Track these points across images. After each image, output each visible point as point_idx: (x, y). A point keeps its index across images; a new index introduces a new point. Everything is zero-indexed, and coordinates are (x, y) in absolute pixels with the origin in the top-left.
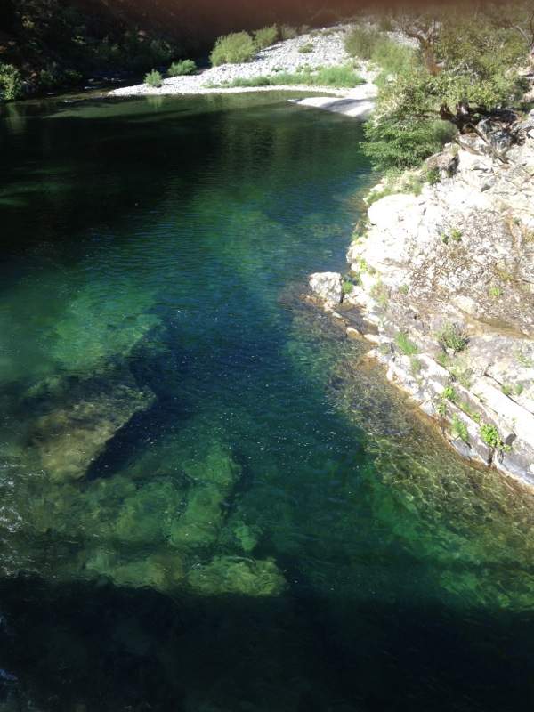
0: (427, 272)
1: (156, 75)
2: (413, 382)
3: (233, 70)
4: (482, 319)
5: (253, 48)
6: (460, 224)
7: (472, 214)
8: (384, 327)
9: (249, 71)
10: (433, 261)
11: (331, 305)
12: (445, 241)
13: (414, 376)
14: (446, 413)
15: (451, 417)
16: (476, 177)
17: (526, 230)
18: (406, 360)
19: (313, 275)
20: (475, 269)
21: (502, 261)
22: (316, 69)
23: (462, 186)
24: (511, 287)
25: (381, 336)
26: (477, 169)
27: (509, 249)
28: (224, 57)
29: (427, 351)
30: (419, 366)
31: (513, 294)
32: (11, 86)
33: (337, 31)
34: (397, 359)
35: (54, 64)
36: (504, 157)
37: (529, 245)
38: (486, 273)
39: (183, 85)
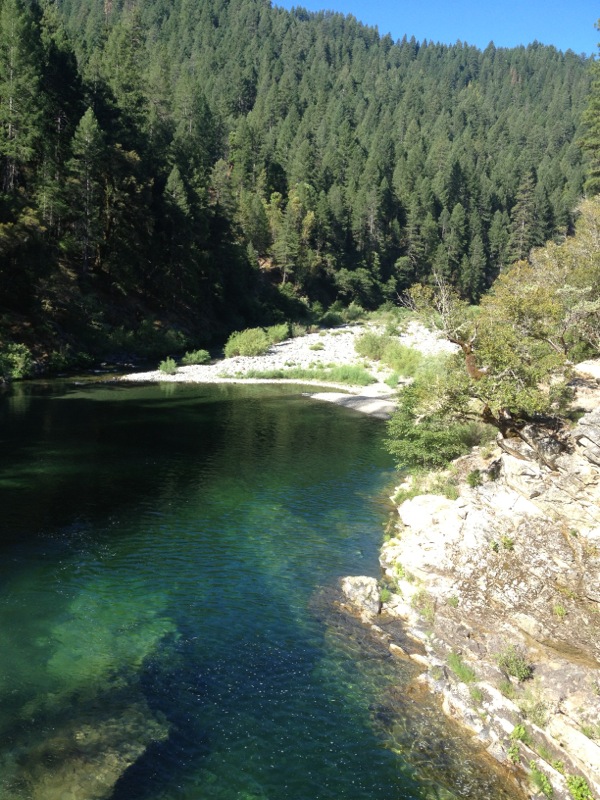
0: (478, 583)
1: (171, 363)
2: (475, 717)
3: (247, 362)
4: (546, 643)
5: (266, 343)
6: (510, 531)
7: (523, 522)
8: (432, 645)
9: (263, 364)
10: (484, 570)
11: (369, 616)
12: (496, 549)
13: (476, 710)
14: (522, 759)
15: (528, 765)
16: (524, 483)
17: (586, 543)
18: (463, 688)
19: (346, 579)
20: (534, 583)
21: (563, 576)
22: (328, 366)
23: (506, 491)
24: (577, 606)
25: (430, 657)
26: (524, 474)
27: (570, 562)
28: (238, 350)
29: (487, 679)
30: (480, 697)
31: (579, 614)
32: (21, 365)
33: (345, 332)
34: (453, 687)
35: (68, 346)
36: (553, 464)
37: (592, 560)
38: (546, 588)
39: (196, 373)
